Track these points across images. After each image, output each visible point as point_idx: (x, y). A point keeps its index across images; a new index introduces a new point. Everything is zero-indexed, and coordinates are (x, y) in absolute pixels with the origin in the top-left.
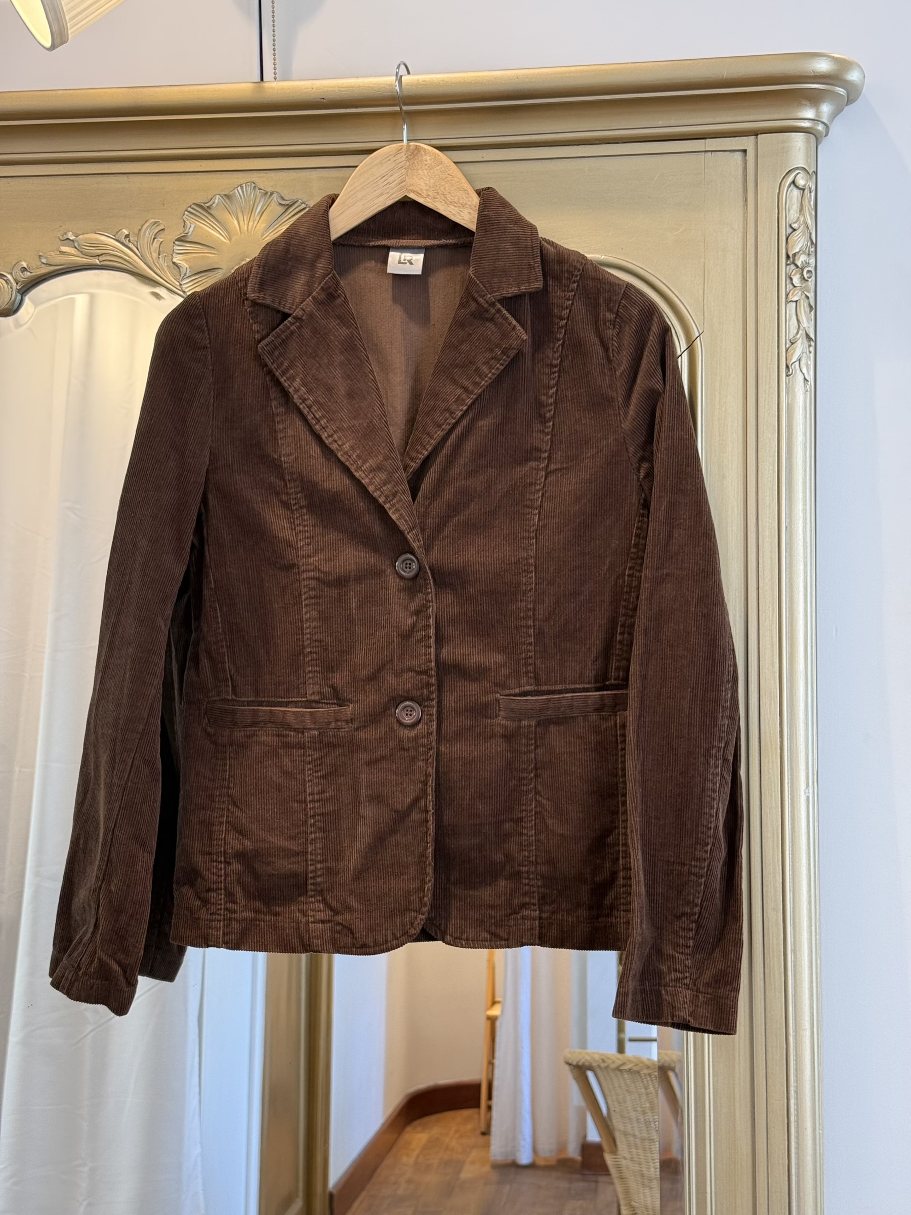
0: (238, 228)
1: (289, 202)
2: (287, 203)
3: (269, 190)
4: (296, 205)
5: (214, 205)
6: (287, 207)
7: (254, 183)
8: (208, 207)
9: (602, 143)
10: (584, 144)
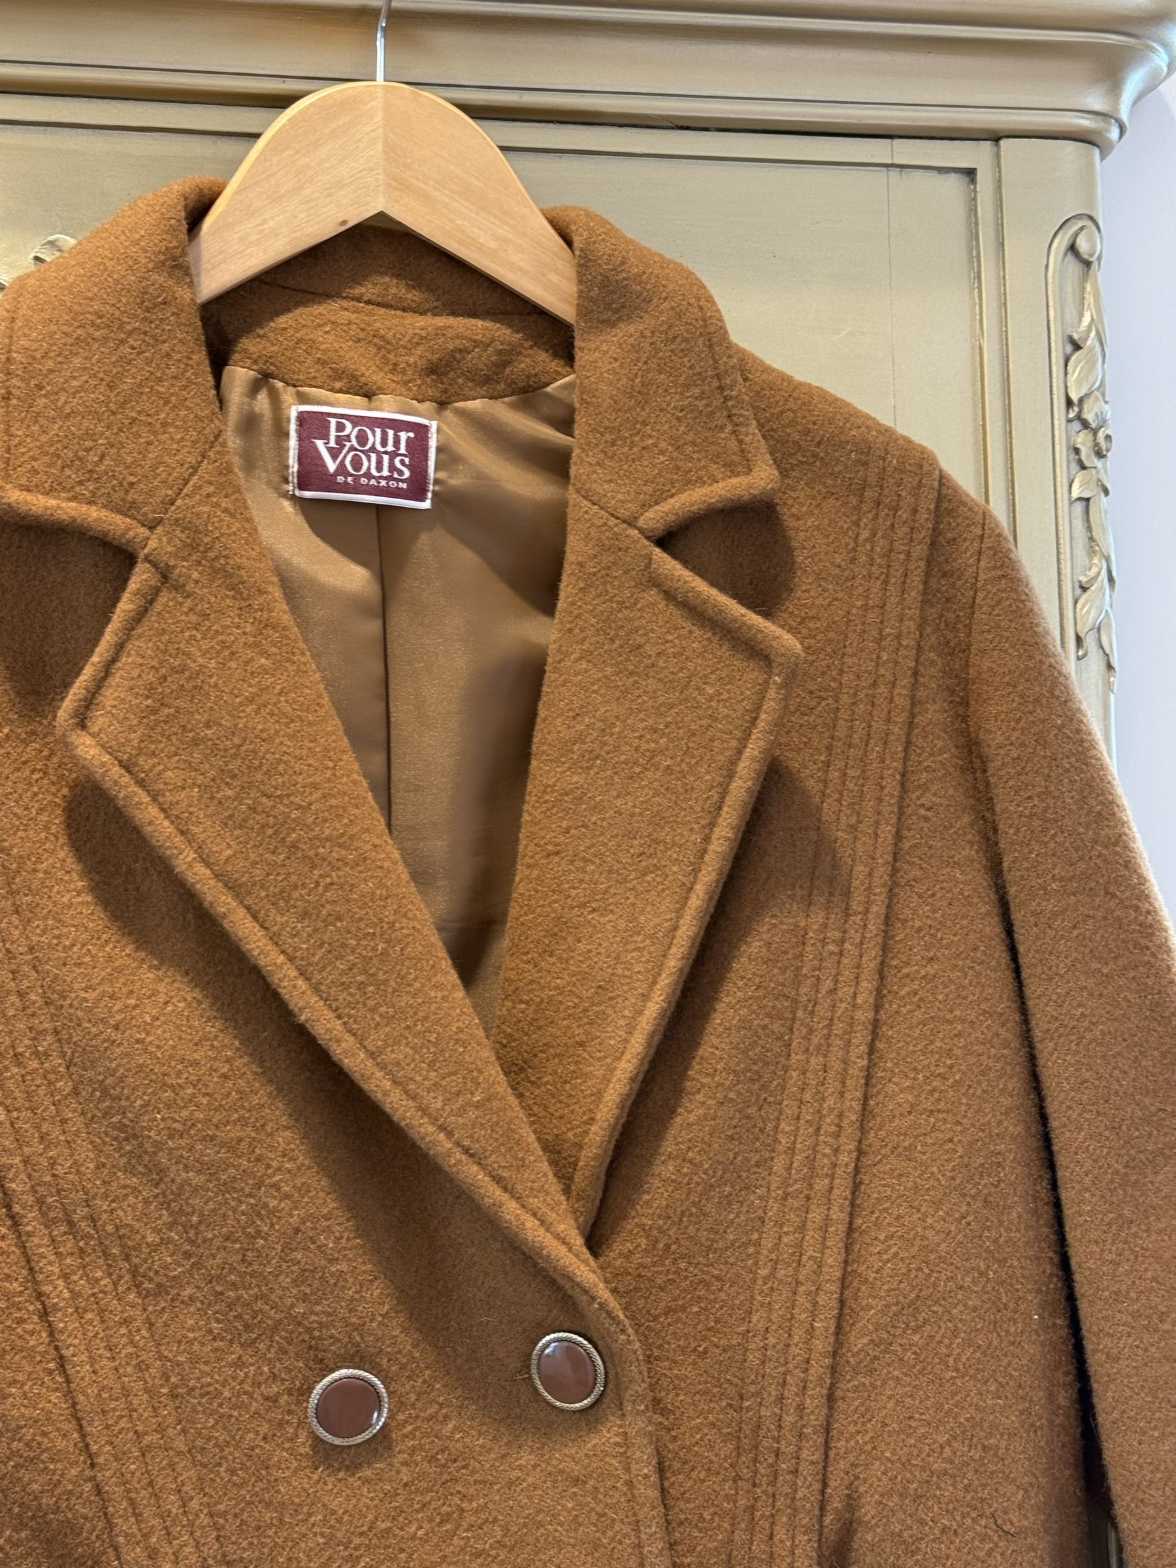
9: (672, 128)
10: (634, 126)
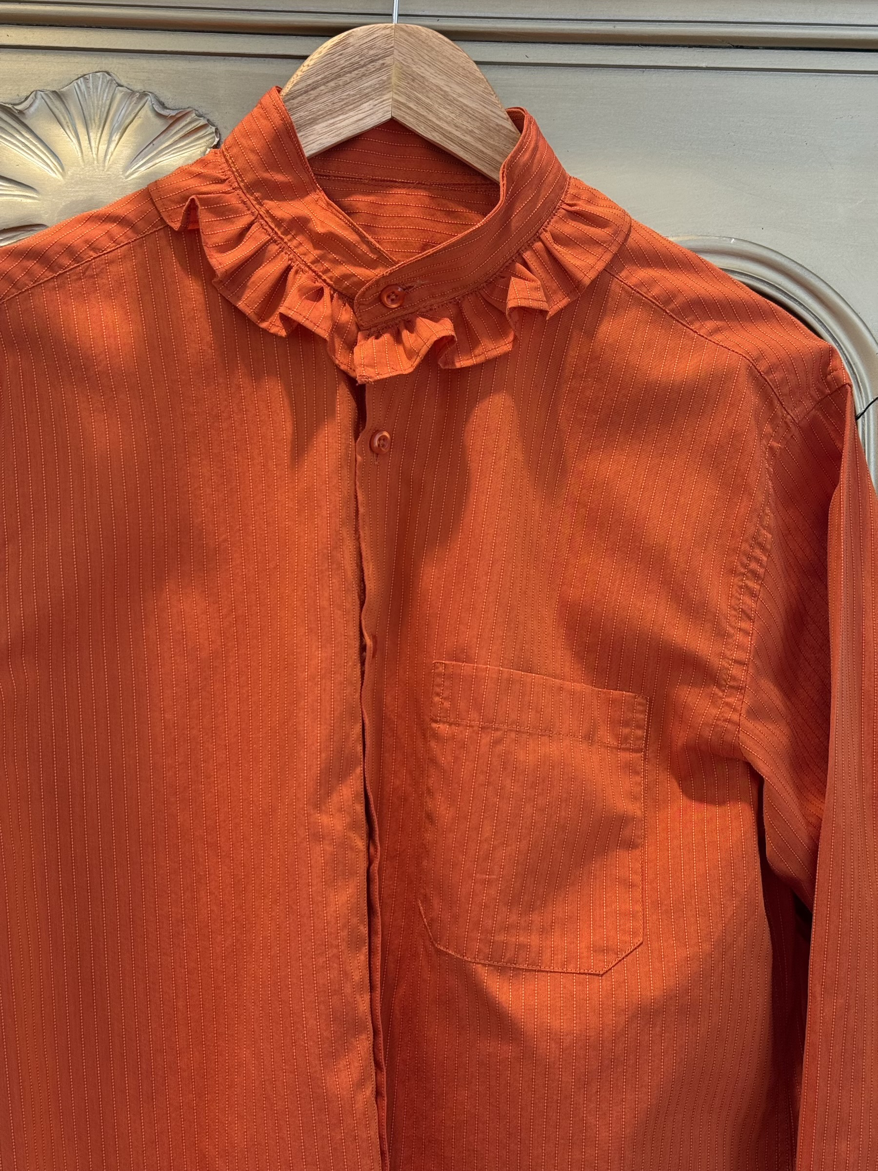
0: (80, 154)
1: (176, 112)
2: (173, 113)
3: (138, 87)
4: (188, 120)
5: (32, 109)
6: (171, 122)
7: (108, 73)
8: (21, 112)
9: (729, 47)
10: (700, 46)
